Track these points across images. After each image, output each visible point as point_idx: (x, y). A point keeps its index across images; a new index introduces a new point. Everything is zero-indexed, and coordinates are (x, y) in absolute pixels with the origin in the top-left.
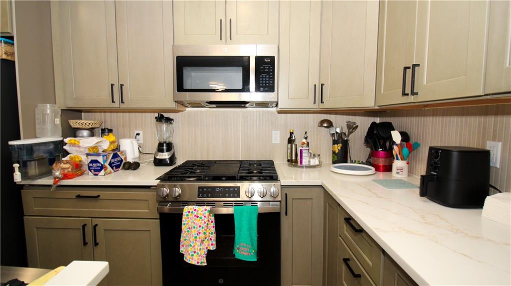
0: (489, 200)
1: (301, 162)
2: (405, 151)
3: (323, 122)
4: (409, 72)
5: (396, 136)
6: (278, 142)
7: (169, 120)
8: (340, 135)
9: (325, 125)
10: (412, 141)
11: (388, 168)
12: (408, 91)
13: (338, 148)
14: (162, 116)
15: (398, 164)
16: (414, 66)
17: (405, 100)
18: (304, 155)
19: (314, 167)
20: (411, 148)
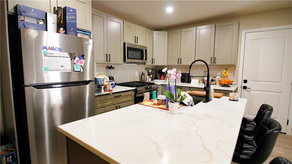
1: (148, 80)
6: (137, 75)
7: (113, 68)
8: (152, 72)
9: (148, 69)
12: (179, 63)
13: (152, 76)
14: (112, 66)
16: (181, 58)
18: (149, 78)
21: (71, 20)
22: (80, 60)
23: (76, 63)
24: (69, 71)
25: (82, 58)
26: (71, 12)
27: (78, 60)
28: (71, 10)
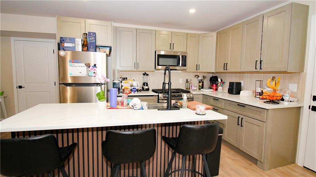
0: (241, 92)
1: (192, 88)
2: (222, 84)
3: (196, 76)
4: (225, 65)
5: (219, 80)
6: (182, 82)
7: (147, 75)
8: (201, 80)
9: (197, 77)
10: (223, 81)
11: (216, 90)
12: (225, 69)
13: (201, 84)
14: (146, 73)
15: (220, 88)
16: (227, 64)
17: (224, 71)
18: (193, 86)
19: (195, 90)
20: (223, 83)
21: (91, 41)
22: (93, 68)
23: (90, 70)
24: (85, 76)
25: (94, 67)
26: (92, 35)
27: (92, 68)
28: (92, 34)
